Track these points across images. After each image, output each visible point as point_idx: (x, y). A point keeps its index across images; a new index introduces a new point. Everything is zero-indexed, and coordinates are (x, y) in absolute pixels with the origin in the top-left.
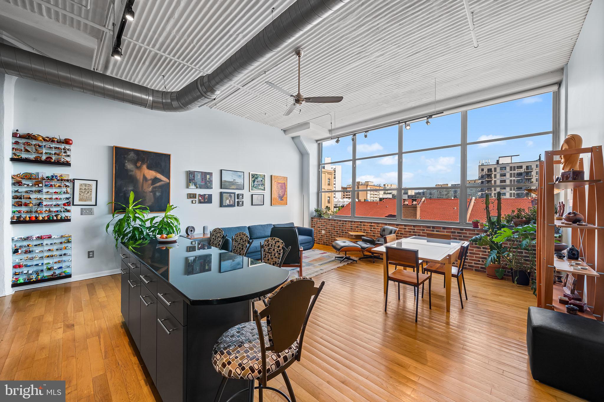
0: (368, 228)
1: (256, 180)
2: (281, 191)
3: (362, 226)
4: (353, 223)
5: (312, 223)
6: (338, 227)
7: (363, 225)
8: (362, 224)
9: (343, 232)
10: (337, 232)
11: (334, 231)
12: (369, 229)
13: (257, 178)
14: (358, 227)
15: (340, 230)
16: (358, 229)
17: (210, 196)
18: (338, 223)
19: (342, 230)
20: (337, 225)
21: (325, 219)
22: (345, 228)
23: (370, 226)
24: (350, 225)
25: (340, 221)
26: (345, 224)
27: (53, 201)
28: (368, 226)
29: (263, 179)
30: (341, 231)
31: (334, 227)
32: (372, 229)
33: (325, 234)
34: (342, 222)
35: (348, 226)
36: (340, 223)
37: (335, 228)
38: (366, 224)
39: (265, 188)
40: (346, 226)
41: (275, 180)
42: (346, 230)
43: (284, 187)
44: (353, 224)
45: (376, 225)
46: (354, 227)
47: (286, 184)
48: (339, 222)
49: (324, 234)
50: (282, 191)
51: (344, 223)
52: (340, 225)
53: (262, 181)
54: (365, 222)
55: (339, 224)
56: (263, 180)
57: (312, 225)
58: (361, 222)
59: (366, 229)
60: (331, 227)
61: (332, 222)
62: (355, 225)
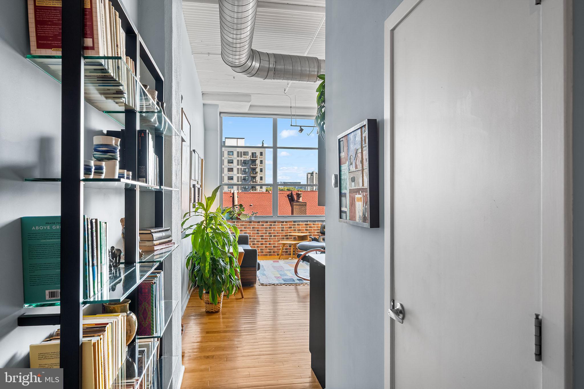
0: (304, 227)
3: (296, 226)
4: (285, 223)
6: (263, 231)
7: (298, 225)
8: (296, 224)
9: (271, 236)
10: (263, 236)
11: (257, 236)
12: (305, 229)
14: (291, 228)
15: (266, 233)
16: (291, 230)
18: (263, 225)
19: (270, 233)
20: (261, 228)
21: (243, 221)
22: (274, 230)
23: (306, 225)
24: (280, 226)
25: (267, 222)
26: (274, 225)
28: (303, 225)
30: (268, 234)
31: (257, 231)
32: (308, 228)
34: (269, 224)
35: (278, 228)
37: (260, 232)
38: (301, 223)
40: (275, 228)
42: (275, 233)
44: (285, 225)
45: (312, 223)
46: (286, 228)
48: (265, 224)
51: (273, 224)
52: (266, 228)
54: (299, 221)
55: (265, 226)
58: (294, 222)
59: (300, 229)
60: (252, 231)
61: (255, 225)
62: (287, 225)
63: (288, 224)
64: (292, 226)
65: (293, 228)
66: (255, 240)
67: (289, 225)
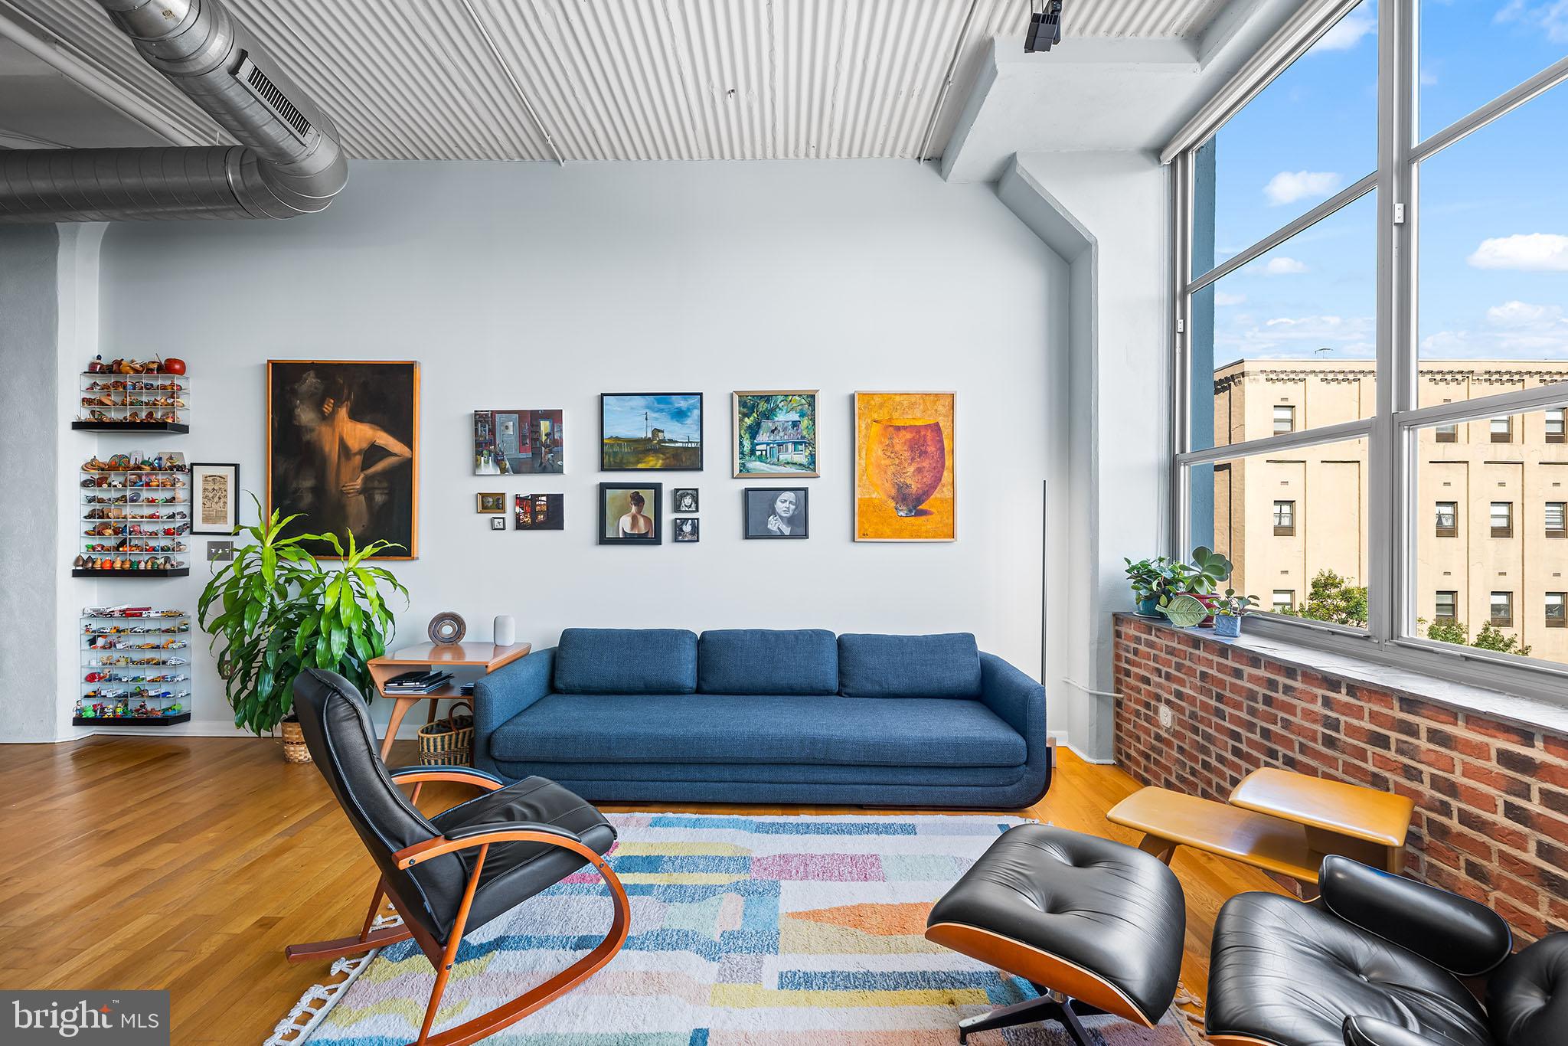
1: (767, 425)
2: (911, 469)
3: (1423, 743)
4: (1343, 697)
5: (1117, 645)
7: (1434, 736)
8: (1424, 723)
10: (1238, 737)
11: (1217, 728)
12: (1500, 796)
13: (768, 415)
14: (1384, 742)
15: (1252, 727)
16: (1387, 764)
17: (556, 502)
18: (1238, 674)
20: (1234, 688)
21: (1173, 634)
22: (1285, 724)
23: (1509, 759)
24: (1318, 707)
25: (1254, 660)
26: (1287, 689)
27: (158, 522)
28: (1481, 751)
29: (802, 415)
30: (1257, 737)
31: (1221, 698)
32: (1535, 806)
33: (1177, 734)
34: (1262, 673)
35: (1307, 714)
36: (1253, 679)
37: (1227, 710)
38: (1460, 731)
39: (813, 456)
40: (1291, 710)
41: (876, 416)
43: (931, 449)
44: (1347, 709)
46: (1352, 731)
47: (945, 433)
48: (1248, 670)
49: (1167, 730)
50: (919, 470)
51: (1282, 680)
52: (1252, 696)
53: (795, 424)
54: (1451, 712)
55: (1245, 683)
56: (805, 422)
57: (1118, 657)
58: (1411, 703)
59: (1457, 777)
60: (1201, 690)
61: (1209, 664)
62: (1358, 713)
63: (1367, 706)
64: (1394, 736)
65: (1400, 751)
66: (1212, 748)
67: (1374, 717)
